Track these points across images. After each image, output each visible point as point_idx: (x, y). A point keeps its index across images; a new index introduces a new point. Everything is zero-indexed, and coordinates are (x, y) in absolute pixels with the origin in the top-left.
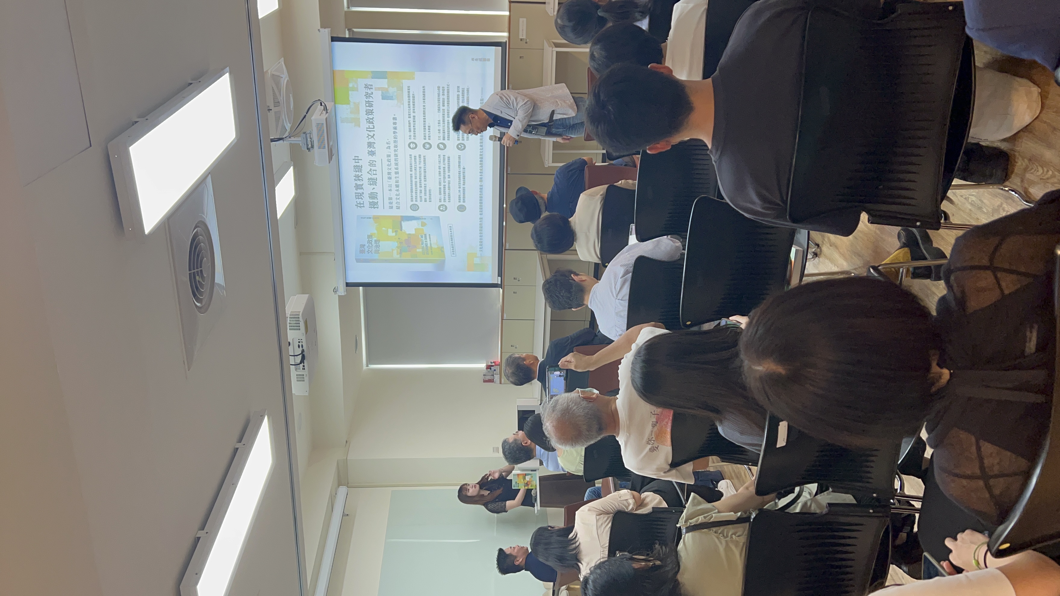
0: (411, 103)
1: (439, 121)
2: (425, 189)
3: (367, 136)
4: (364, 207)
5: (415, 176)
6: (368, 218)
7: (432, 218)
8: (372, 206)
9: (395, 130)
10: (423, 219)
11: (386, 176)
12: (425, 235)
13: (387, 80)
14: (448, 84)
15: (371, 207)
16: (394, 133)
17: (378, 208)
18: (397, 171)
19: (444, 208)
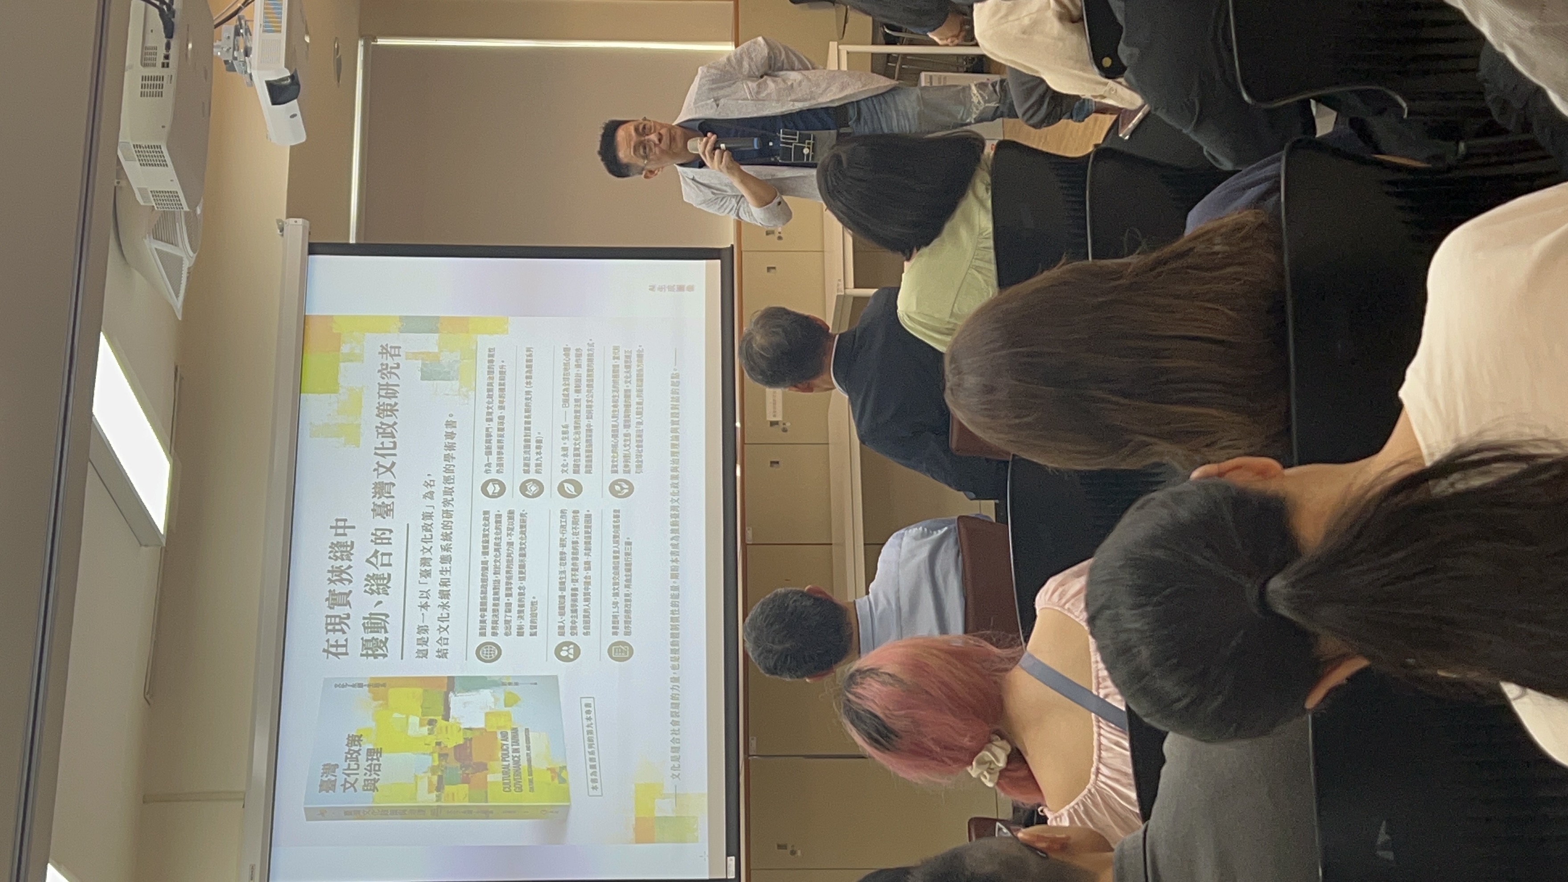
0: (496, 388)
1: (567, 426)
2: (520, 600)
3: (376, 466)
4: (346, 654)
5: (496, 567)
6: (354, 686)
7: (534, 681)
8: (370, 652)
9: (451, 452)
10: (510, 684)
11: (415, 568)
12: (515, 731)
13: (436, 336)
14: (591, 342)
15: (367, 655)
16: (447, 458)
17: (385, 656)
18: (449, 553)
19: (572, 651)
